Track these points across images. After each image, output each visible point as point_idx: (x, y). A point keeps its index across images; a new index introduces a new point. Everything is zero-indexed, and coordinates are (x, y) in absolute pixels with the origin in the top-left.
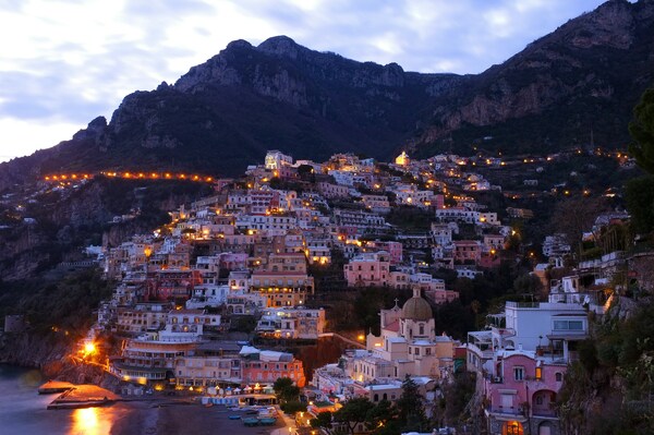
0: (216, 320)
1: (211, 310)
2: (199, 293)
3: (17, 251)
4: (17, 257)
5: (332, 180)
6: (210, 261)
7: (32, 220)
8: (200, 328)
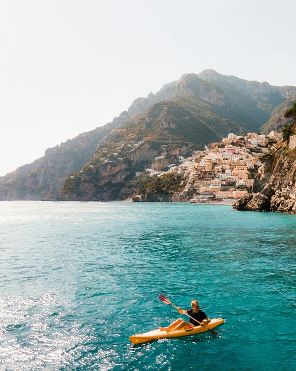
0: (224, 183)
1: (222, 180)
2: (217, 176)
3: (116, 171)
4: (117, 173)
5: (250, 143)
6: (219, 167)
7: (122, 159)
8: (220, 185)
